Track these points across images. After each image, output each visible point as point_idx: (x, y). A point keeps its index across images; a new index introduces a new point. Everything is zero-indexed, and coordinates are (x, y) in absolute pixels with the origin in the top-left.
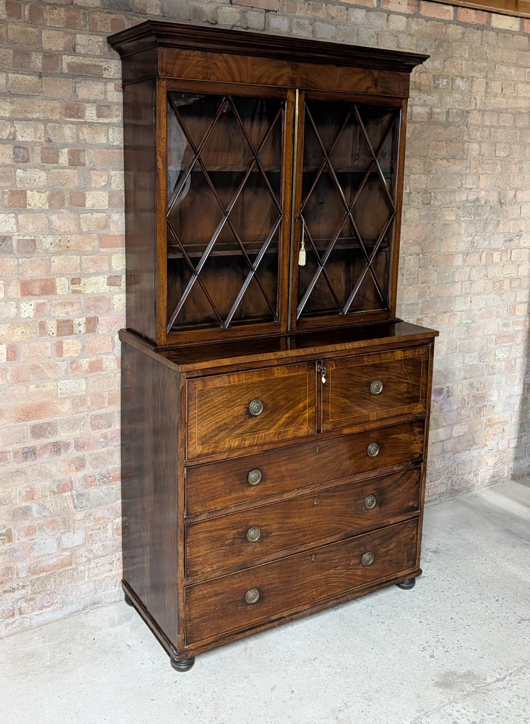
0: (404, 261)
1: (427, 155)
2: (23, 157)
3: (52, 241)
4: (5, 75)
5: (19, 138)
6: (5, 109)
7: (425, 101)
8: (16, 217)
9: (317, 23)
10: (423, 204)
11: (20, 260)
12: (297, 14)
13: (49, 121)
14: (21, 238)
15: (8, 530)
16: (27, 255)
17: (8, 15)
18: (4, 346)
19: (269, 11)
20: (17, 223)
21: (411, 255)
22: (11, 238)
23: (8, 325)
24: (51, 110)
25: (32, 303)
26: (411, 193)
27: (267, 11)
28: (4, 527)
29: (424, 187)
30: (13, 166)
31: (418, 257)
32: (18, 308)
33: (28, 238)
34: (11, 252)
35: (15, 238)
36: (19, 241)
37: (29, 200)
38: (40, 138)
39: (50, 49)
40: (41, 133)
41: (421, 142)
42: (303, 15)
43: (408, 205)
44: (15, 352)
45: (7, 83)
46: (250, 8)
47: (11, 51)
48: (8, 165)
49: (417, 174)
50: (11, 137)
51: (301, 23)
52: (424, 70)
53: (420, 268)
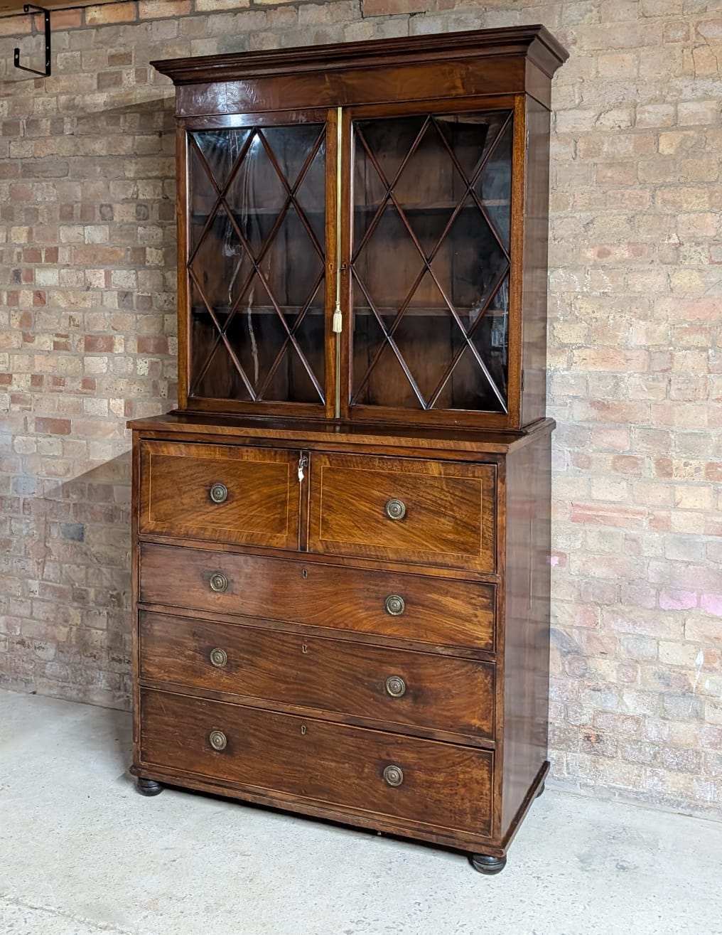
0: (672, 358)
1: (717, 181)
2: (144, 214)
3: (166, 298)
4: (132, 137)
5: (141, 197)
6: (130, 170)
7: (705, 92)
8: (136, 273)
9: (489, 13)
10: (712, 263)
11: (138, 316)
12: (455, 9)
13: (167, 177)
14: (140, 294)
15: (118, 594)
16: (145, 312)
17: (137, 82)
18: (123, 400)
19: (415, 14)
20: (137, 279)
21: (689, 349)
22: (132, 293)
23: (127, 380)
24: (169, 167)
25: (147, 360)
26: (681, 244)
27: (413, 15)
28: (115, 590)
29: (713, 233)
30: (134, 223)
31: (704, 355)
32: (135, 364)
33: (145, 294)
34: (131, 308)
35: (135, 294)
36: (138, 297)
37: (148, 257)
38: (158, 195)
39: (171, 107)
40: (159, 190)
41: (701, 159)
42: (465, 8)
43: (676, 264)
44: (131, 409)
45: (133, 145)
46: (388, 17)
47: (138, 115)
48: (131, 223)
49: (695, 212)
50: (135, 196)
51: (463, 18)
52: (703, 41)
53: (710, 372)
